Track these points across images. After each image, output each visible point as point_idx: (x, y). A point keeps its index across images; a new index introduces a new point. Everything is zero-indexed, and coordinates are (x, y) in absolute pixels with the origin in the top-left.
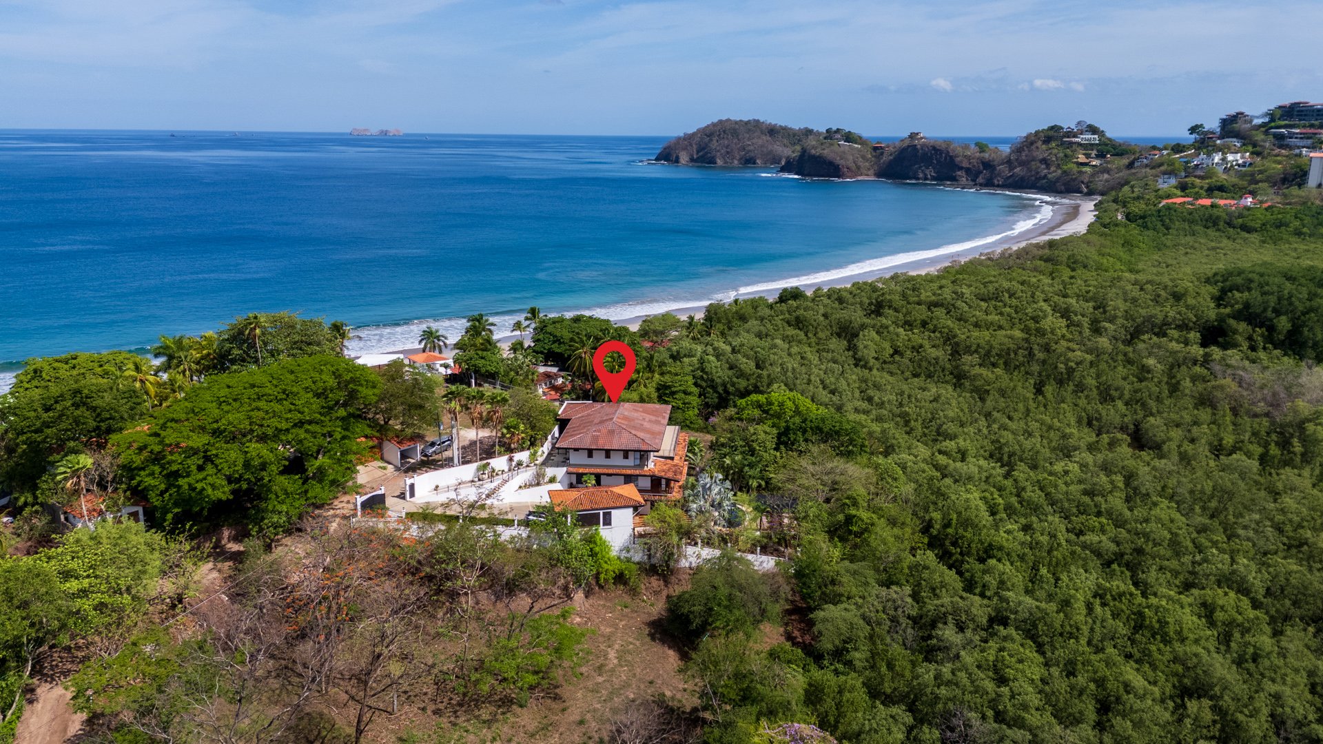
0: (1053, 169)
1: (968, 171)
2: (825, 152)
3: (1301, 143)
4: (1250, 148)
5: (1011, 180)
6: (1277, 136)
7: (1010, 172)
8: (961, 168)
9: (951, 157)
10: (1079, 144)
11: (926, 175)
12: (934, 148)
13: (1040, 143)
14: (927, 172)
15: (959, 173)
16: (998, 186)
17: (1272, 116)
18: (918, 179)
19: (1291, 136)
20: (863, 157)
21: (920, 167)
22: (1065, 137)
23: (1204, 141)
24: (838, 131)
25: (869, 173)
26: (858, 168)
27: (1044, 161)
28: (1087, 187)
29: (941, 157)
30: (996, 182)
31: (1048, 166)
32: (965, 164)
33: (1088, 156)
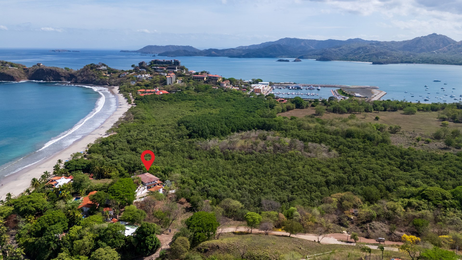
0: (96, 78)
1: (65, 77)
2: (5, 71)
3: (160, 71)
4: (149, 72)
5: (83, 81)
6: (155, 69)
7: (82, 78)
8: (62, 77)
9: (58, 73)
10: (102, 70)
11: (50, 79)
12: (50, 70)
13: (89, 69)
14: (50, 78)
15: (62, 78)
16: (79, 83)
17: (151, 63)
18: (47, 80)
19: (158, 69)
20: (21, 73)
21: (47, 77)
22: (96, 67)
23: (137, 70)
24: (7, 63)
25: (25, 78)
26: (20, 77)
27: (93, 75)
28: (109, 83)
29: (54, 73)
30: (78, 82)
31: (95, 77)
32: (63, 75)
33: (106, 73)
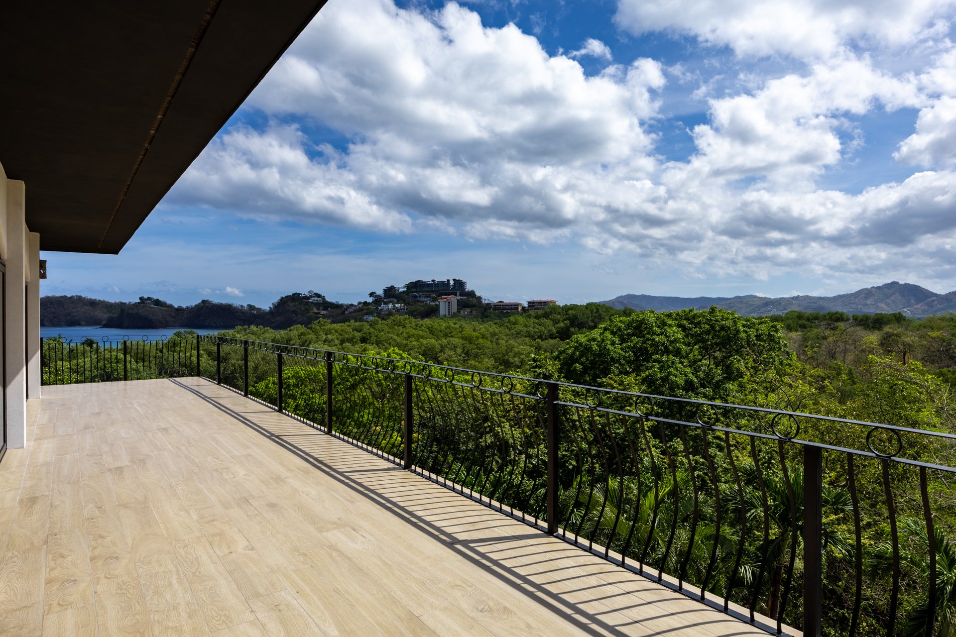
0: (299, 316)
1: (245, 321)
2: (140, 311)
4: (402, 302)
5: (275, 324)
6: (414, 296)
8: (240, 320)
9: (233, 313)
10: (312, 303)
13: (289, 303)
14: (218, 323)
15: (239, 323)
19: (420, 296)
20: (170, 315)
21: (212, 320)
22: (303, 299)
23: (378, 300)
24: (149, 299)
26: (167, 321)
27: (294, 312)
29: (226, 313)
31: (296, 314)
32: (243, 317)
33: (318, 309)
